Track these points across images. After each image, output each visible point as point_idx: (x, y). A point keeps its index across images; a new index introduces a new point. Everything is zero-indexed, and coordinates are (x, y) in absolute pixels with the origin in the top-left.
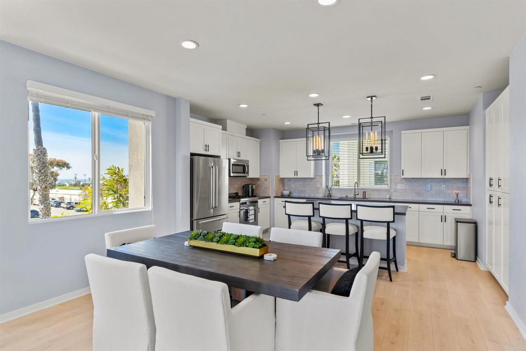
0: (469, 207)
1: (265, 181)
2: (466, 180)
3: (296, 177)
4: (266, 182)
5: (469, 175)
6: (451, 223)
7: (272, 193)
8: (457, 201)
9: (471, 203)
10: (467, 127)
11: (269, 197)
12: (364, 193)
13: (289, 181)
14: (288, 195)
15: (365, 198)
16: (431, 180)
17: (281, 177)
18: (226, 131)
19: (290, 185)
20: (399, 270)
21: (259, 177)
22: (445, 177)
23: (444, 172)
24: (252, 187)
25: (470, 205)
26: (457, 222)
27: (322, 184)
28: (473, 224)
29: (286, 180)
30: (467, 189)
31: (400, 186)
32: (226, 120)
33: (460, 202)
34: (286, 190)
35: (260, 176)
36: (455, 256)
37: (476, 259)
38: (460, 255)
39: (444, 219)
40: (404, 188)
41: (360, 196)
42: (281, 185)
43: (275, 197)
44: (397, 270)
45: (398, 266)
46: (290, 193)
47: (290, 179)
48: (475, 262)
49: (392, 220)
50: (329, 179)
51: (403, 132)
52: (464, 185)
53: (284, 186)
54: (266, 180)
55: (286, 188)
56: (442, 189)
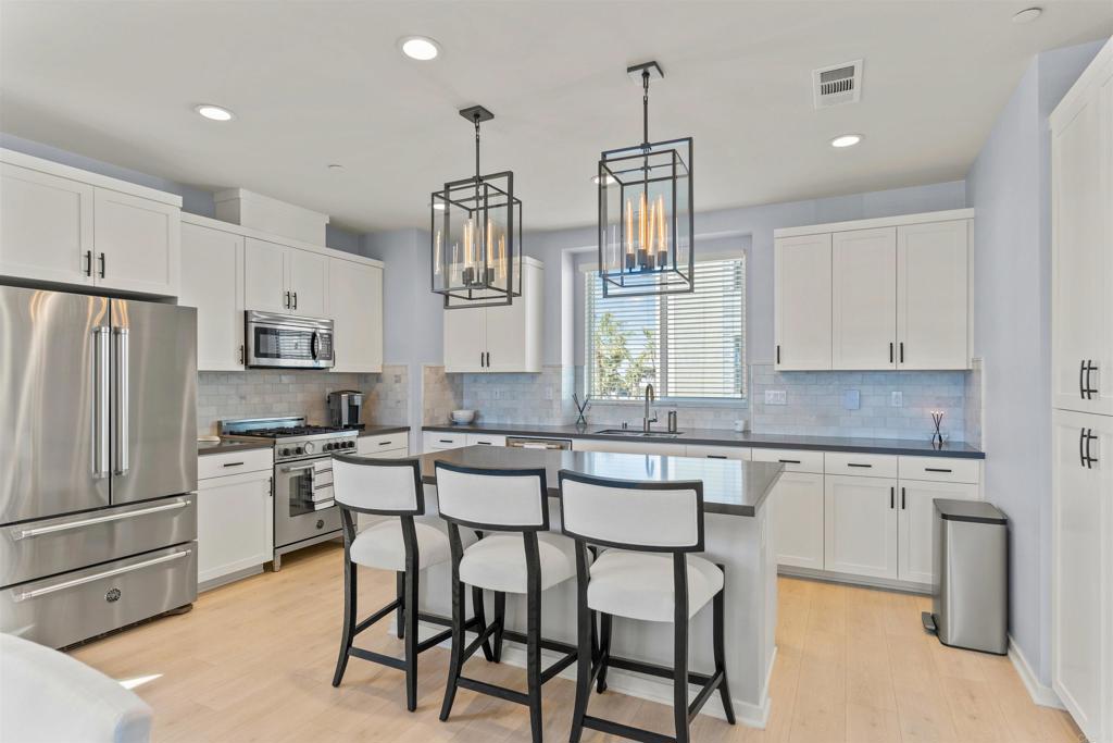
0: (975, 462)
1: (396, 382)
2: (965, 375)
3: (485, 369)
4: (398, 385)
5: (976, 361)
6: (921, 516)
7: (414, 416)
8: (937, 441)
9: (983, 451)
10: (969, 212)
11: (407, 429)
12: (672, 415)
13: (475, 381)
14: (471, 423)
15: (674, 432)
16: (859, 377)
17: (446, 371)
18: (239, 224)
19: (476, 393)
20: (737, 718)
21: (380, 371)
22: (901, 367)
23: (897, 351)
24: (350, 400)
25: (981, 456)
26: (945, 517)
27: (559, 391)
28: (999, 526)
29: (466, 380)
30: (966, 401)
31: (771, 395)
32: (235, 189)
33: (947, 443)
34: (467, 409)
35: (383, 367)
36: (935, 626)
37: (1007, 644)
38: (955, 628)
39: (898, 499)
40: (783, 401)
41: (661, 424)
42: (449, 395)
43: (424, 429)
44: (731, 720)
45: (735, 701)
46: (476, 416)
47: (475, 376)
48: (1005, 655)
49: (695, 542)
50: (582, 376)
51: (778, 232)
52: (957, 392)
53: (459, 395)
54: (398, 379)
55: (466, 402)
56: (894, 405)
